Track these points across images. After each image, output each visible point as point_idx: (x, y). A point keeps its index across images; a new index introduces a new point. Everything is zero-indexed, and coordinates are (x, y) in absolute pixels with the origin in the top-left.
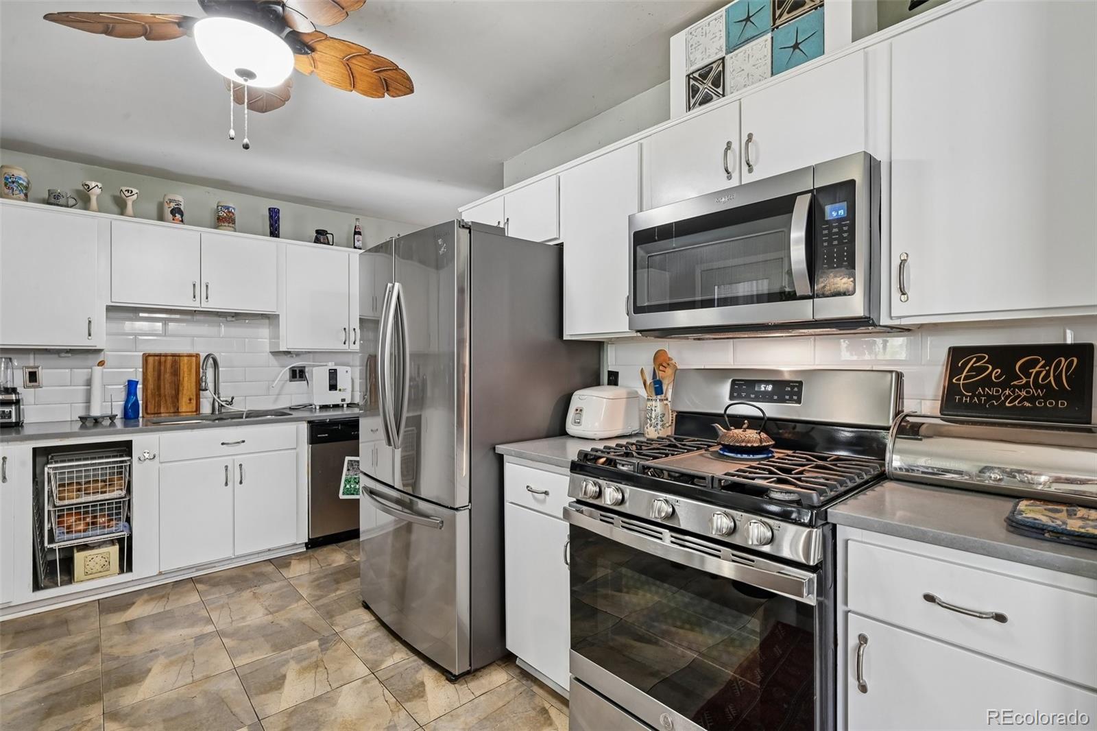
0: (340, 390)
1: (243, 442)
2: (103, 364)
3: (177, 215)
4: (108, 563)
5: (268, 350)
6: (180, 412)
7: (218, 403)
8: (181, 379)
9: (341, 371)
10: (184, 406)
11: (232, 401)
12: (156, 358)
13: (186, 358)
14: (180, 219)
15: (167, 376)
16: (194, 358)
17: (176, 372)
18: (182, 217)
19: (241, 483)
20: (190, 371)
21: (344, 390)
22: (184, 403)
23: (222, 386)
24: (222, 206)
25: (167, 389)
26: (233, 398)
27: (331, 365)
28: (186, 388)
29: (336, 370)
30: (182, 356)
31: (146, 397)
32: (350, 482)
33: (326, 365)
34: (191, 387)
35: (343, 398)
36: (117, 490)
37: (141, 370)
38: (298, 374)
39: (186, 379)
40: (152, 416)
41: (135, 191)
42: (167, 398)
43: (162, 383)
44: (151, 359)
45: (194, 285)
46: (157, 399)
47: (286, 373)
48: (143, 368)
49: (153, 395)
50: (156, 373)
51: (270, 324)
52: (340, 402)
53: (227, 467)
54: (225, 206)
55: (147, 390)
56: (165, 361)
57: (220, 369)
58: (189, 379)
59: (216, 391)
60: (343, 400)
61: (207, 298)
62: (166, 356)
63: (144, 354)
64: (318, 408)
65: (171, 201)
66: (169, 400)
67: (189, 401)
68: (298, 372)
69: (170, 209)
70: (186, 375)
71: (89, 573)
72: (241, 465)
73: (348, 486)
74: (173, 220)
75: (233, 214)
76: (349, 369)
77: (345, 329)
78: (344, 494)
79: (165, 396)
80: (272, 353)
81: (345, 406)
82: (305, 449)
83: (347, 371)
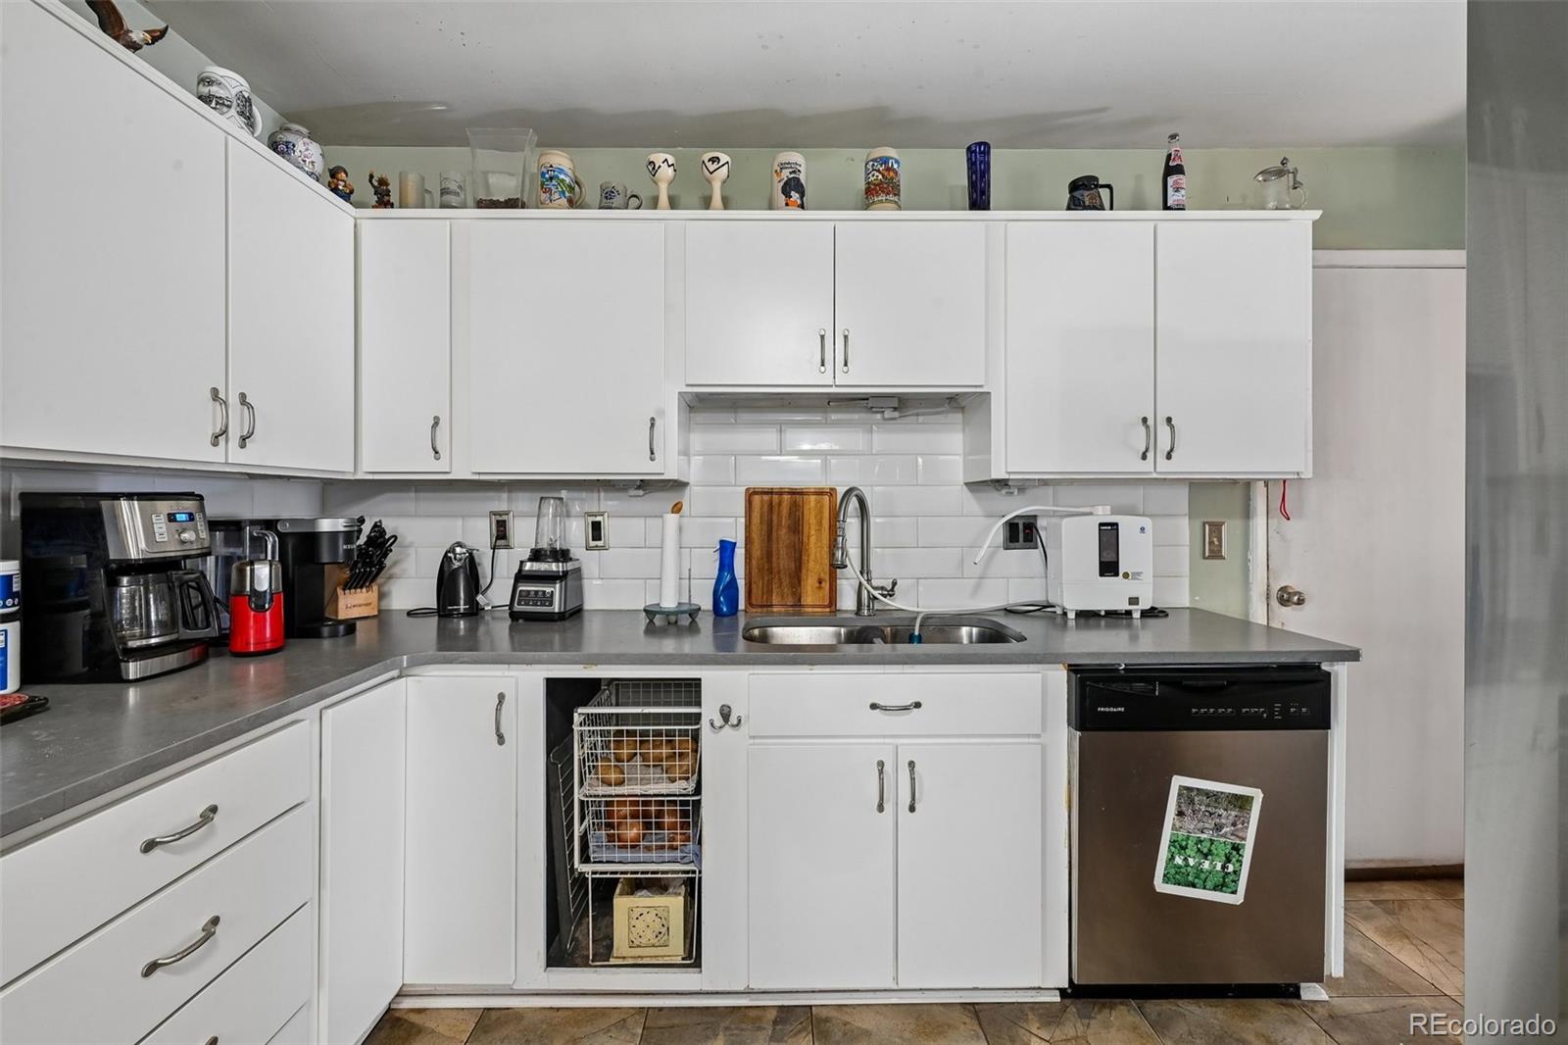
0: (1126, 576)
1: (918, 705)
2: (680, 509)
3: (793, 193)
4: (665, 928)
5: (961, 479)
6: (803, 606)
7: (868, 592)
8: (805, 539)
9: (1128, 526)
10: (811, 596)
11: (892, 589)
12: (766, 498)
13: (813, 498)
14: (799, 202)
15: (783, 531)
16: (827, 498)
17: (797, 527)
18: (802, 198)
19: (912, 809)
20: (820, 523)
21: (1137, 575)
22: (809, 588)
23: (875, 554)
24: (874, 160)
25: (783, 561)
26: (894, 584)
27: (1104, 514)
28: (812, 557)
29: (1115, 525)
30: (808, 493)
31: (750, 573)
32: (1184, 848)
33: (1091, 514)
34: (821, 558)
35: (1134, 595)
36: (680, 779)
37: (743, 520)
38: (1022, 533)
39: (813, 539)
40: (759, 610)
41: (724, 158)
42: (782, 576)
43: (774, 546)
44: (757, 499)
45: (822, 337)
46: (766, 578)
47: (997, 532)
48: (746, 517)
49: (761, 570)
50: (765, 527)
51: (965, 423)
52: (1125, 606)
53: (881, 764)
54: (881, 158)
55: (750, 560)
56: (780, 504)
57: (872, 520)
58: (819, 539)
59: (865, 569)
60: (1134, 601)
61: (846, 365)
62: (780, 493)
63: (747, 489)
64: (1071, 615)
65: (783, 166)
66: (786, 582)
67: (818, 585)
68: (1021, 527)
69: (782, 184)
70: (813, 532)
71: (636, 943)
72: (912, 764)
73: (1179, 860)
74: (787, 204)
75: (896, 173)
76: (1147, 522)
77: (1145, 420)
78: (1167, 879)
79: (779, 572)
80: (966, 484)
81: (1137, 615)
82: (1061, 742)
83: (1142, 529)
